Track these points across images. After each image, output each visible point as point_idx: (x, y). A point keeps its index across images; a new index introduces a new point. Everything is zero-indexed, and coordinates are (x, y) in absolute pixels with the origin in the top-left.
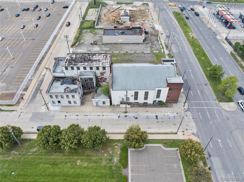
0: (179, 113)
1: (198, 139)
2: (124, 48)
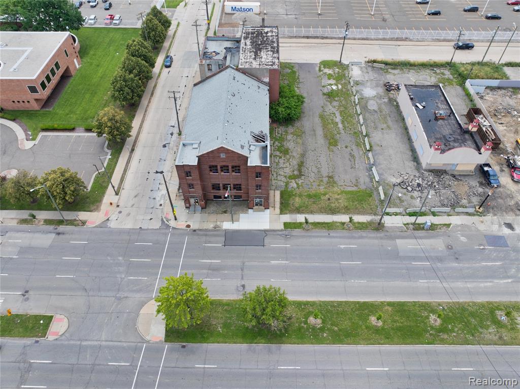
0: (161, 207)
1: (94, 225)
2: (383, 133)
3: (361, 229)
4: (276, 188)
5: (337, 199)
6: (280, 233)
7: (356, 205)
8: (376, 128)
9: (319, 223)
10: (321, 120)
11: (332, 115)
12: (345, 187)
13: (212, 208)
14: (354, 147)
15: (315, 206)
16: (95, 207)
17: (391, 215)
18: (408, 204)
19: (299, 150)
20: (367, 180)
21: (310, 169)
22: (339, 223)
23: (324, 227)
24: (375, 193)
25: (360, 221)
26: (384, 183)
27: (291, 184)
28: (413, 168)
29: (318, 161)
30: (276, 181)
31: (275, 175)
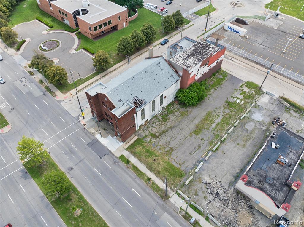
1: (57, 99)
2: (235, 147)
3: (154, 190)
4: (138, 135)
5: (159, 164)
6: (115, 158)
7: (166, 175)
8: (234, 141)
9: (137, 168)
10: (207, 115)
11: (217, 116)
12: (173, 160)
13: (102, 124)
14: (206, 143)
15: (144, 158)
16: (65, 92)
17: (179, 197)
18: (198, 199)
19: (173, 123)
20: (191, 166)
21: (166, 137)
22: (147, 177)
23: (137, 173)
24: (186, 177)
25: (159, 185)
26: (199, 176)
27: (148, 138)
28: (229, 181)
29: (176, 136)
30: (142, 131)
31: (145, 128)
